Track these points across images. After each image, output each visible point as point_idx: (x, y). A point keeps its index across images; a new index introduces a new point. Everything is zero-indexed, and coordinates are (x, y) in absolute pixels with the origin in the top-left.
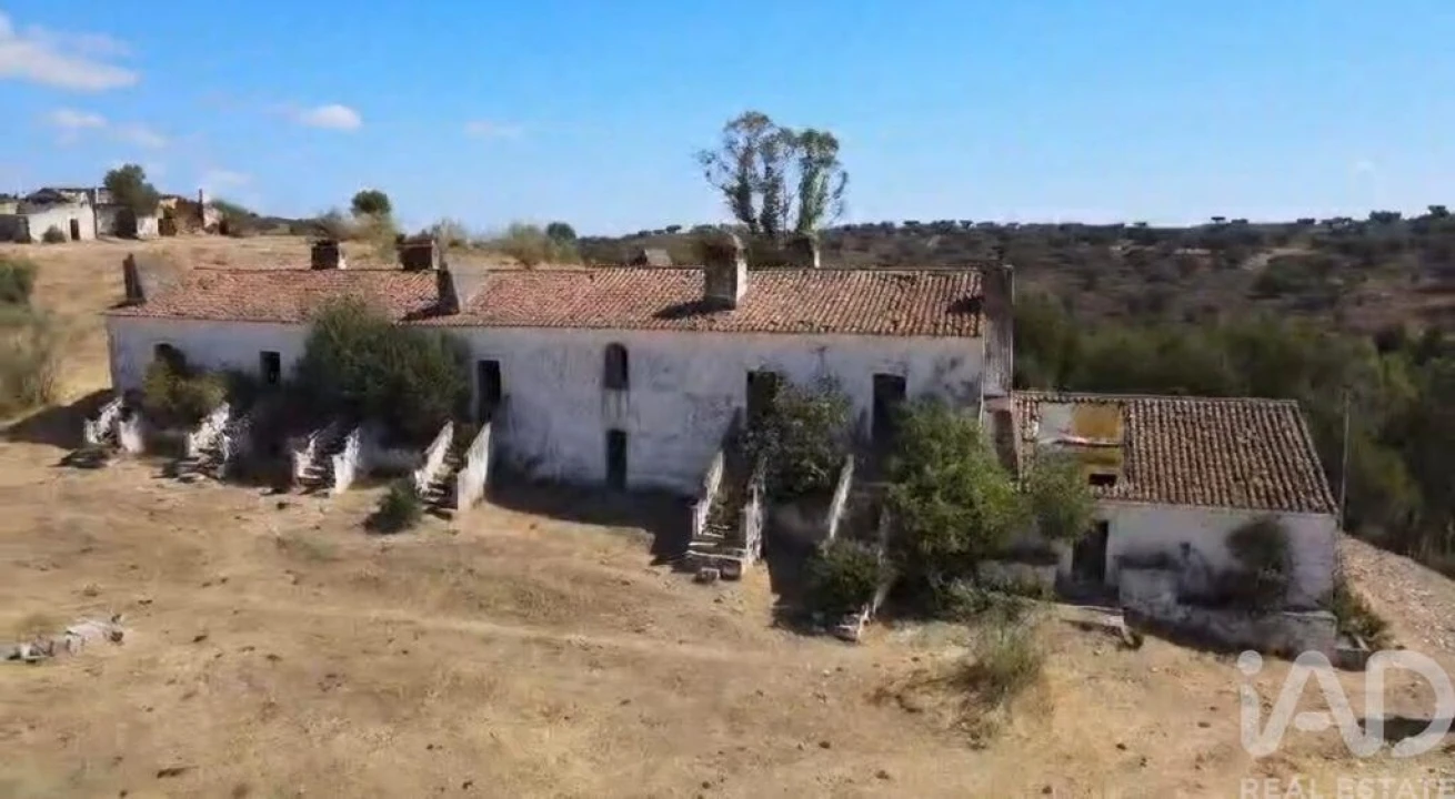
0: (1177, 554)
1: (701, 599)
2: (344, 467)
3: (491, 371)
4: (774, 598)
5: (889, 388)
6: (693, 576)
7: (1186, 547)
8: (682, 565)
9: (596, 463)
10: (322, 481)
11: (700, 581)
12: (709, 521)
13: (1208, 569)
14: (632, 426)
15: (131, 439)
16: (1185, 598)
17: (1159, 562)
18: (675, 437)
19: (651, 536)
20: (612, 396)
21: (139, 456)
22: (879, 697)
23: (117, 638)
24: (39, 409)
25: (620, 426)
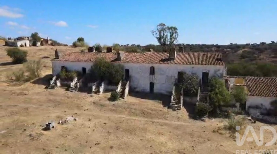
0: (260, 106)
1: (174, 113)
2: (102, 89)
3: (127, 71)
4: (188, 113)
5: (205, 75)
6: (172, 109)
7: (262, 104)
8: (169, 107)
9: (148, 88)
10: (98, 92)
11: (174, 110)
12: (174, 99)
13: (266, 109)
14: (155, 81)
15: (59, 84)
16: (262, 114)
17: (256, 107)
18: (163, 84)
19: (161, 102)
20: (151, 76)
21: (60, 87)
22: (214, 131)
23: (75, 120)
24: (37, 78)
25: (153, 82)
